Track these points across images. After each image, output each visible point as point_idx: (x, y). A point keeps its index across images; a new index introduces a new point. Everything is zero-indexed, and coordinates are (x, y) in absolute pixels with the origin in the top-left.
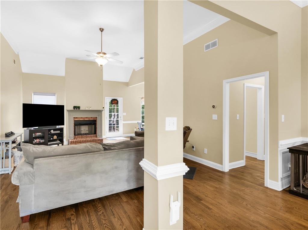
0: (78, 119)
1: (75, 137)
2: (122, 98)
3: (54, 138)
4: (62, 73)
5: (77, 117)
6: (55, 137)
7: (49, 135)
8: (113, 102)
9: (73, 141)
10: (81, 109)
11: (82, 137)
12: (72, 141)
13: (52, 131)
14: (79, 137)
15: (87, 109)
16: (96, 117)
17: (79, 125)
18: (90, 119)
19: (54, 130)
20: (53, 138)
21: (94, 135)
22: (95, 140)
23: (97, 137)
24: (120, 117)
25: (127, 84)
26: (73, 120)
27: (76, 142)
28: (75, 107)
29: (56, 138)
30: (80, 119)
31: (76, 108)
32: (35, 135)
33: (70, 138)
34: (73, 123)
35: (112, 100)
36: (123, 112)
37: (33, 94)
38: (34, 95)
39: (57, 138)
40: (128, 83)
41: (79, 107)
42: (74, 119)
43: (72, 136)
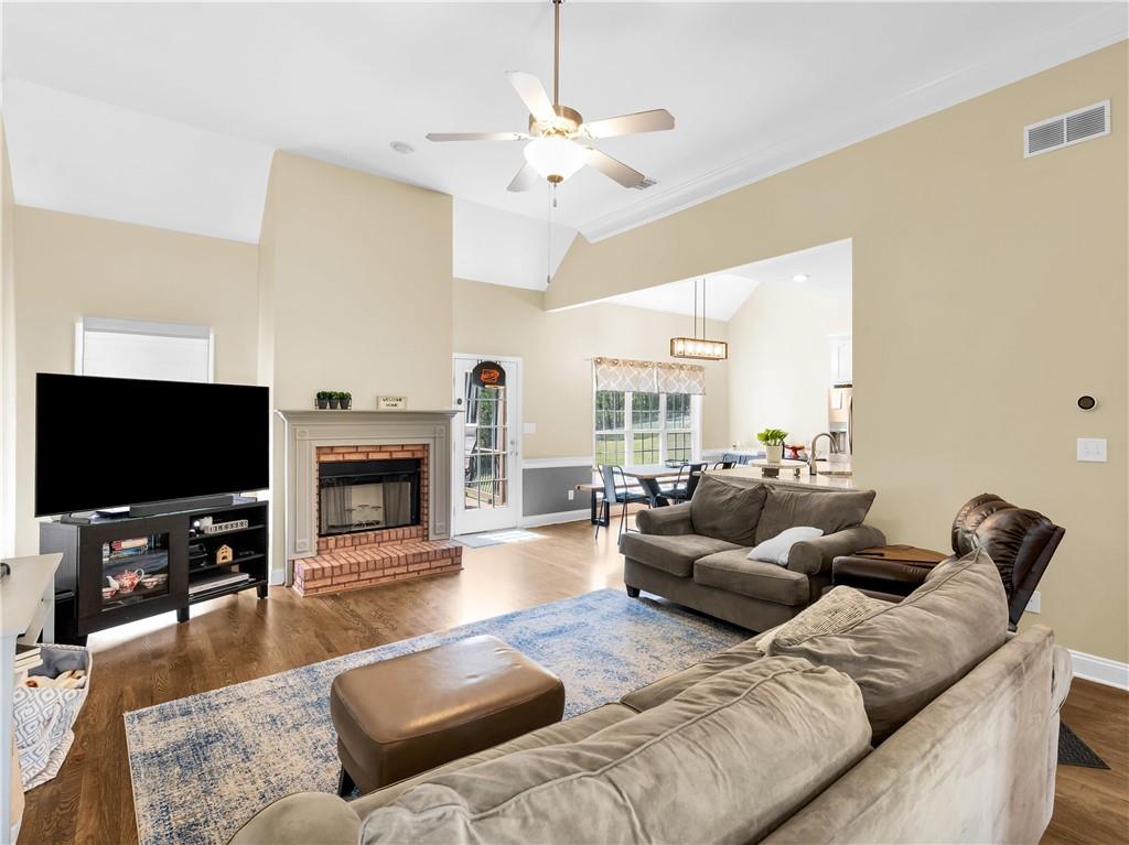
0: (340, 458)
1: (323, 546)
2: (519, 359)
3: (220, 561)
4: (247, 225)
5: (332, 448)
6: (225, 554)
7: (192, 543)
8: (483, 377)
9: (323, 569)
10: (355, 405)
11: (357, 541)
12: (313, 570)
13: (207, 524)
14: (341, 543)
15: (383, 407)
16: (425, 447)
17: (338, 485)
18: (395, 456)
19: (219, 517)
20: (213, 558)
21: (413, 528)
22: (425, 557)
23: (425, 538)
24: (512, 443)
25: (541, 300)
26: (314, 459)
27: (337, 572)
28: (325, 399)
29: (230, 559)
30: (348, 457)
31: (332, 401)
32: (112, 550)
33: (296, 552)
34: (315, 474)
35: (479, 365)
36: (524, 421)
37: (79, 326)
38: (86, 329)
39: (235, 557)
40: (543, 294)
41: (344, 399)
42: (318, 455)
43: (307, 540)
